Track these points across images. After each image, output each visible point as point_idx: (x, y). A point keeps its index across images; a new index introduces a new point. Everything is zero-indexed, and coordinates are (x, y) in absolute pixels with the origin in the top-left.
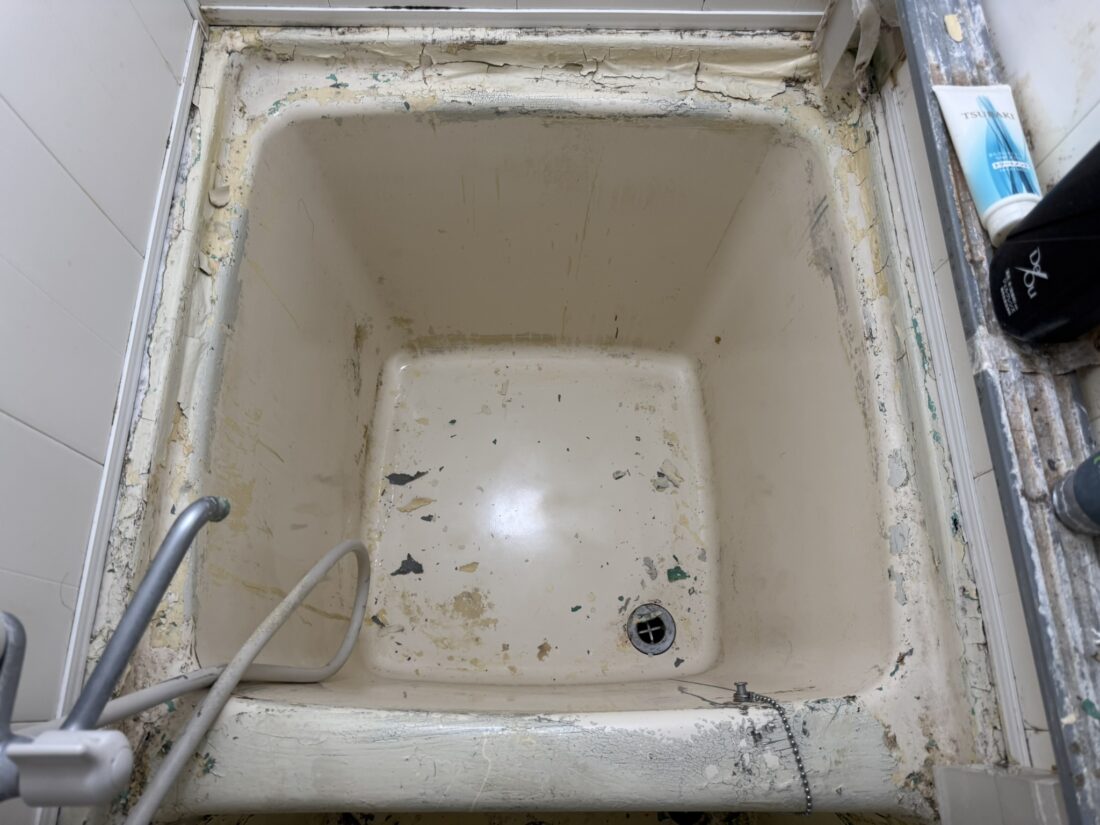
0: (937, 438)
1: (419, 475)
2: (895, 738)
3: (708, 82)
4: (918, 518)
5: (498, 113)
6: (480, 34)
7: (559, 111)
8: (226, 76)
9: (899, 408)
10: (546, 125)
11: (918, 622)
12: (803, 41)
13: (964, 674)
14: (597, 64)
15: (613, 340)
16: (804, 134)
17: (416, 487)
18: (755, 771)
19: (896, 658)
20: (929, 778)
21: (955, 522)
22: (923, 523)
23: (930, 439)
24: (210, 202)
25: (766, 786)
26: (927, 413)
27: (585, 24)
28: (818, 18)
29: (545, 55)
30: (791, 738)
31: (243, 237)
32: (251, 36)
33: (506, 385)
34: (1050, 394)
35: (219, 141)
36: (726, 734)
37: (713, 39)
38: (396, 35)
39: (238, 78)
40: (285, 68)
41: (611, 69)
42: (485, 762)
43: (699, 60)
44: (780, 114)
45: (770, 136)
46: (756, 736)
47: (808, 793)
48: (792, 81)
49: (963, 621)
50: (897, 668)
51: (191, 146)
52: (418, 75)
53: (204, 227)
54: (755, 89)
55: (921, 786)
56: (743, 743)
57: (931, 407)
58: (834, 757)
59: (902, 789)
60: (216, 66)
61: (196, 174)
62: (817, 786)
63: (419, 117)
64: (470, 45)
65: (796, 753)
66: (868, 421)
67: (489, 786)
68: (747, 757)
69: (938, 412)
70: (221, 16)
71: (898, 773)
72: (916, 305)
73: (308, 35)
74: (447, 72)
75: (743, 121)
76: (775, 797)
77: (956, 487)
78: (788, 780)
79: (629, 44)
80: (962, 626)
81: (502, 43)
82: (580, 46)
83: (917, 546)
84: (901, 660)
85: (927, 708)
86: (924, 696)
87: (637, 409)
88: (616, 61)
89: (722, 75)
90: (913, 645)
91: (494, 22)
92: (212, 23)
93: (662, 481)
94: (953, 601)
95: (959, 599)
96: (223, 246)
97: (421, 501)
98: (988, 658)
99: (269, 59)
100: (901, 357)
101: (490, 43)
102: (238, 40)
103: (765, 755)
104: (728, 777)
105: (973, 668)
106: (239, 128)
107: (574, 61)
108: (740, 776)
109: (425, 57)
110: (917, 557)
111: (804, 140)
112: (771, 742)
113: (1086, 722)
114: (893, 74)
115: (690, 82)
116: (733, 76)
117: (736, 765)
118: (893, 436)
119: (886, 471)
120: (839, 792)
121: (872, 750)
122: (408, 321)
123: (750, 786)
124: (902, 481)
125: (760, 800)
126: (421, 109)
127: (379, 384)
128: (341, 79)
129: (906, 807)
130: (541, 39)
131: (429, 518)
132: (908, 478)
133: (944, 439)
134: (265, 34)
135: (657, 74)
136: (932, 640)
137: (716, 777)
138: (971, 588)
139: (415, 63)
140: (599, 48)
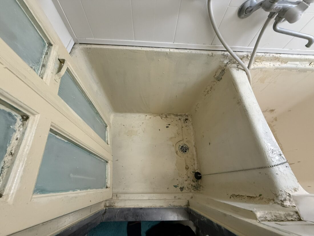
18: (273, 154)
25: (271, 156)
46: (280, 155)
56: (278, 152)
58: (285, 173)
59: (285, 192)
68: (275, 152)
71: (288, 191)
103: (277, 156)
104: (269, 148)
112: (281, 158)
117: (273, 150)
123: (270, 153)
137: (268, 145)
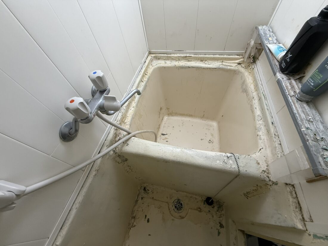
0: (268, 109)
1: (166, 134)
2: (259, 163)
3: (224, 64)
4: (264, 125)
5: (189, 67)
6: (188, 55)
7: (198, 67)
8: (150, 59)
9: (259, 107)
10: (196, 70)
11: (264, 143)
12: (241, 57)
13: (275, 150)
14: (206, 60)
15: (203, 117)
16: (241, 71)
17: (166, 136)
18: (227, 163)
19: (259, 149)
20: (267, 172)
21: (272, 123)
22: (265, 126)
23: (266, 110)
24: (145, 74)
25: (230, 166)
26: (265, 106)
27: (204, 54)
28: (243, 52)
29: (197, 59)
30: (235, 159)
31: (148, 79)
32: (155, 55)
33: (183, 122)
34: (293, 82)
35: (148, 67)
36: (222, 156)
37: (225, 56)
38: (175, 55)
39: (152, 61)
40: (159, 60)
41: (208, 61)
42: (174, 152)
43: (222, 60)
44: (237, 68)
45: (235, 72)
46: (228, 157)
47: (239, 169)
48: (239, 64)
49: (275, 140)
50: (259, 151)
51: (144, 66)
52: (178, 62)
53: (143, 76)
54: (232, 65)
55: (266, 173)
56: (225, 158)
57: (266, 105)
58: (245, 164)
59: (261, 173)
60: (149, 58)
61: (144, 69)
62: (241, 169)
63: (177, 67)
64: (186, 57)
65: (236, 161)
66: (253, 112)
67: (174, 157)
68: (226, 160)
69: (268, 106)
70: (152, 52)
71: (260, 170)
72: (263, 90)
73: (163, 55)
74: (182, 61)
75: (230, 69)
76: (231, 169)
77: (272, 117)
78: (234, 166)
79: (211, 57)
80: (275, 141)
81: (191, 56)
82: (203, 57)
83: (264, 130)
84: (260, 150)
85: (266, 159)
86: (266, 156)
87: (206, 129)
88: (209, 60)
89: (226, 62)
90: (263, 147)
91: (190, 53)
92: (150, 53)
93: (210, 142)
94: (272, 137)
95: (274, 136)
96: (145, 79)
97: (166, 138)
98: (281, 146)
99: (156, 59)
100: (260, 99)
101: (189, 56)
102: (153, 55)
103: (230, 161)
104: (222, 163)
105: (278, 148)
106: (151, 67)
107: (202, 60)
108: (224, 164)
109: (179, 59)
110: (264, 132)
111: (241, 72)
112: (231, 159)
113: (308, 131)
114: (258, 58)
115: (221, 64)
116: (228, 63)
117: (223, 161)
118: (258, 112)
119: (256, 118)
120: (246, 171)
121: (254, 165)
122: (169, 109)
123: (226, 166)
124: (260, 119)
125: (228, 169)
126: (177, 66)
127: (162, 119)
128: (166, 62)
129: (262, 177)
130: (197, 56)
131: (167, 141)
132: (261, 119)
133: (269, 109)
134: (157, 55)
135: (215, 62)
136: (267, 146)
137: (219, 163)
138: (277, 134)
139: (177, 60)
140: (206, 57)
